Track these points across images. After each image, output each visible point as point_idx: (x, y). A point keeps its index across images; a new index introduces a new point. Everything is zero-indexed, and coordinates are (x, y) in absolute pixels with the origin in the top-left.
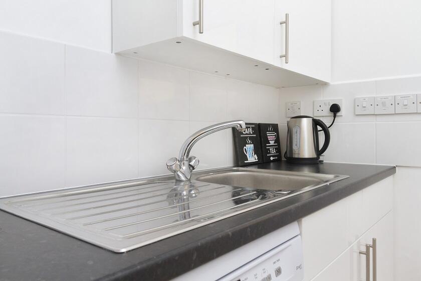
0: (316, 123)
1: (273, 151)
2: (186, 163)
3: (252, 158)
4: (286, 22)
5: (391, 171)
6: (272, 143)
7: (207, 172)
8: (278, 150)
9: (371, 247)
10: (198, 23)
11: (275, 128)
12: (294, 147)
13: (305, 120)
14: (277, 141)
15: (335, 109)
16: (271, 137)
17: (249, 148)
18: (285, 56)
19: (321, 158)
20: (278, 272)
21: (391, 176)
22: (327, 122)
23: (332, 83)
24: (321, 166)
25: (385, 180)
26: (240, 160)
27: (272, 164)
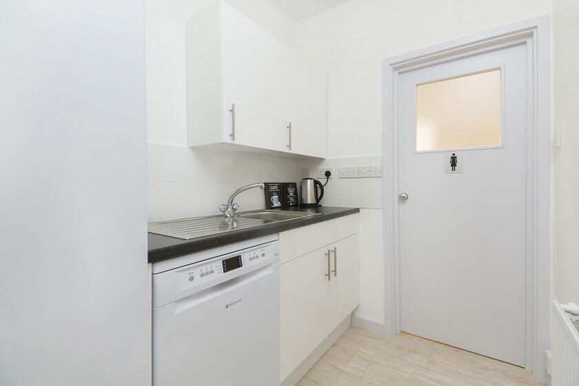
0: (316, 183)
1: (292, 200)
2: (230, 207)
3: (276, 203)
4: (289, 127)
5: (357, 210)
6: (291, 194)
7: (245, 213)
8: (296, 199)
9: (332, 251)
10: (232, 135)
11: (294, 185)
12: (303, 197)
13: (309, 181)
14: (295, 193)
15: (328, 174)
16: (291, 192)
17: (275, 198)
18: (289, 146)
19: (319, 204)
20: (263, 255)
21: (357, 214)
22: (323, 182)
23: (327, 158)
24: (319, 208)
25: (339, 218)
26: (269, 205)
27: (291, 208)
